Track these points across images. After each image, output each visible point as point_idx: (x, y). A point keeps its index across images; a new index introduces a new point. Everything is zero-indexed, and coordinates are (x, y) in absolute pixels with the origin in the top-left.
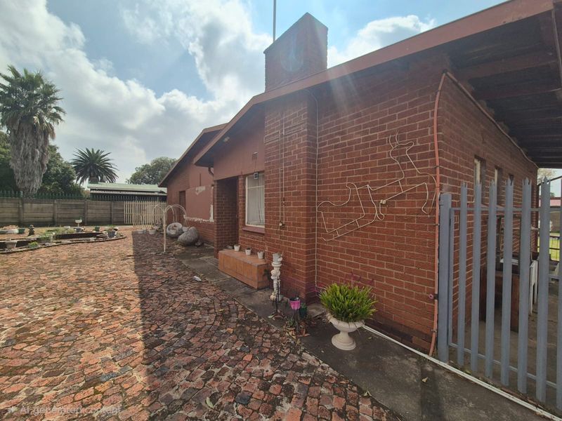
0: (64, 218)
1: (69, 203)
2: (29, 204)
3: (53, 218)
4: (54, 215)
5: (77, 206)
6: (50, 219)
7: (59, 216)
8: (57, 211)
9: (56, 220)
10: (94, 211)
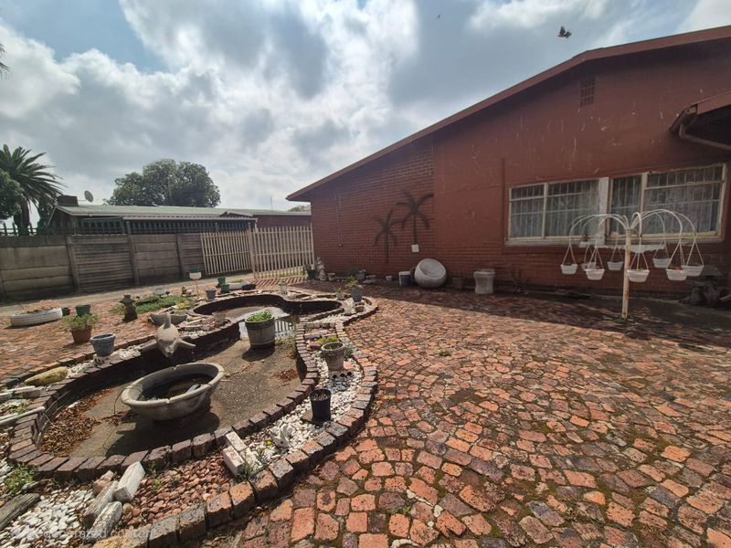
0: (94, 274)
1: (99, 241)
2: (10, 250)
3: (71, 275)
4: (70, 269)
5: (115, 248)
6: (64, 279)
7: (82, 270)
8: (76, 260)
9: (78, 280)
10: (149, 256)
